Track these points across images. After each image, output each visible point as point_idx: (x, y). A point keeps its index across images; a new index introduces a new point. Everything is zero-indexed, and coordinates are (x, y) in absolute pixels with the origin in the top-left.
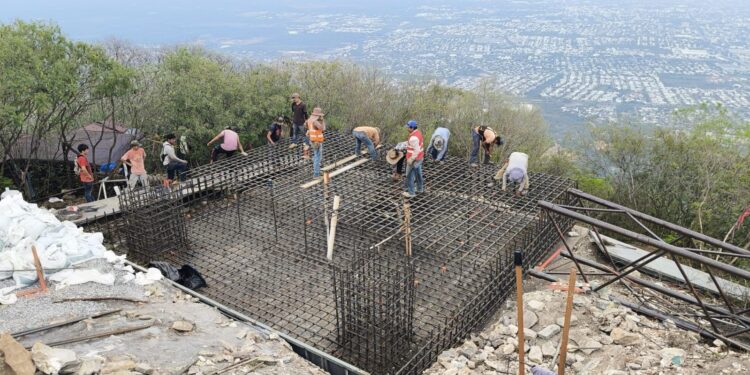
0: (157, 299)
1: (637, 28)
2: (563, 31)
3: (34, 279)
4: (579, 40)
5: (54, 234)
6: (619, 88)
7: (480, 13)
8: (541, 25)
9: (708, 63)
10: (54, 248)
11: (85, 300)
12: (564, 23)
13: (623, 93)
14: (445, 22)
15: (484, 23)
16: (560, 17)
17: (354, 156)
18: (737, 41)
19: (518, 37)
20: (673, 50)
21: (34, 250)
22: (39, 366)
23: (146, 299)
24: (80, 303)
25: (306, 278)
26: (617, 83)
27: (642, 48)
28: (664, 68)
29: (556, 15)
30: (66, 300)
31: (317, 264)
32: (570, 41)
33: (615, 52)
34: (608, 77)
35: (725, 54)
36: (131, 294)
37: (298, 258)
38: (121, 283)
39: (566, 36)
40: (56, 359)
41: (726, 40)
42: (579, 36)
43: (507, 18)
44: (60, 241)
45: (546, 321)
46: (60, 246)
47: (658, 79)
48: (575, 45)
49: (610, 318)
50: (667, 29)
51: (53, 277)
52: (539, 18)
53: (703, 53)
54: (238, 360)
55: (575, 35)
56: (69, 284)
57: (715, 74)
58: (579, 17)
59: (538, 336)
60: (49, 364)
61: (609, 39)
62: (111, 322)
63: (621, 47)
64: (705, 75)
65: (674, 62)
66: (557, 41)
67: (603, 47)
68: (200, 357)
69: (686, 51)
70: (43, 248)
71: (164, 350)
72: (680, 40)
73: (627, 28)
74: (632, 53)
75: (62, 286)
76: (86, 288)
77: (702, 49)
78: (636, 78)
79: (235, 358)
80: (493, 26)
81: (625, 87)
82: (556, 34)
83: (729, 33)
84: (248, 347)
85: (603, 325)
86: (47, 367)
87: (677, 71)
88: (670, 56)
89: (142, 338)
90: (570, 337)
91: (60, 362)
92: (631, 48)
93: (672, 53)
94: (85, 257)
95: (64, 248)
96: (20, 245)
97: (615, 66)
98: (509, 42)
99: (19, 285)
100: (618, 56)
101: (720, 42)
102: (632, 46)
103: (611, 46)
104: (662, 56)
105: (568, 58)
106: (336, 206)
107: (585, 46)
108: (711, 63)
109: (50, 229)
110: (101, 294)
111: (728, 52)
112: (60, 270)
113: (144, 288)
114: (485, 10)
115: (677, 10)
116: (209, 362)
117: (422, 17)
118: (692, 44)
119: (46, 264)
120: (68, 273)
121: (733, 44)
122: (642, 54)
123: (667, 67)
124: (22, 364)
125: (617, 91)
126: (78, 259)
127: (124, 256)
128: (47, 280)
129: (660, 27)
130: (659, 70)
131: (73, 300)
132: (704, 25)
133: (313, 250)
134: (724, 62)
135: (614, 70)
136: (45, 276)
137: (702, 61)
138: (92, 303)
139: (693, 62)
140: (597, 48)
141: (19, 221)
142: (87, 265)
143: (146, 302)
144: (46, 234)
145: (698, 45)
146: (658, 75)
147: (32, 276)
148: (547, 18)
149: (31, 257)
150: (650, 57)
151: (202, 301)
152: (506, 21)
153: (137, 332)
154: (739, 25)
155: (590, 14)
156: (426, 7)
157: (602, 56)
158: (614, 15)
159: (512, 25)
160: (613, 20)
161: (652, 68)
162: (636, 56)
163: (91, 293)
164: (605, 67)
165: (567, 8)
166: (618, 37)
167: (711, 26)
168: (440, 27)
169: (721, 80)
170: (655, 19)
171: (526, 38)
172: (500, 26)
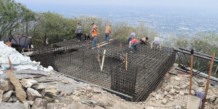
0: (53, 76)
1: (170, 21)
2: (149, 21)
3: (9, 67)
4: (154, 24)
5: (16, 54)
6: (165, 38)
7: (127, 16)
8: (143, 19)
9: (189, 31)
11: (28, 74)
12: (150, 19)
13: (166, 39)
14: (117, 18)
15: (128, 18)
16: (149, 18)
18: (196, 25)
19: (137, 23)
21: (9, 58)
22: (23, 84)
23: (49, 75)
24: (27, 75)
25: (96, 76)
26: (164, 36)
27: (171, 27)
28: (177, 32)
29: (148, 17)
30: (21, 73)
31: (98, 72)
32: (151, 24)
33: (164, 28)
34: (162, 34)
35: (193, 29)
36: (43, 73)
37: (91, 70)
38: (39, 70)
39: (150, 23)
40: (30, 82)
41: (194, 25)
42: (154, 23)
43: (134, 17)
44: (18, 56)
45: (182, 84)
46: (17, 58)
47: (175, 35)
48: (153, 25)
49: (204, 82)
50: (178, 22)
51: (15, 67)
52: (143, 18)
53: (187, 29)
54: (87, 91)
55: (152, 23)
56: (22, 69)
57: (191, 34)
58: (154, 18)
59: (180, 88)
60: (27, 83)
61: (162, 24)
62: (40, 79)
63: (165, 26)
64: (188, 35)
65: (179, 31)
66: (148, 24)
67: (160, 26)
68: (75, 90)
69: (183, 28)
70: (12, 58)
71: (62, 88)
72: (181, 25)
73: (167, 21)
74: (168, 28)
75: (19, 70)
76: (27, 71)
77: (187, 27)
78: (169, 35)
79: (86, 91)
80: (130, 19)
81: (166, 37)
82: (147, 22)
83: (194, 23)
84: (89, 88)
85: (201, 84)
86: (26, 85)
87: (180, 33)
88: (179, 29)
89: (53, 84)
91: (31, 83)
92: (168, 27)
93: (179, 28)
94: (26, 62)
95: (19, 58)
96: (4, 56)
97: (163, 31)
98: (135, 24)
99: (4, 69)
100: (165, 29)
101: (192, 26)
102: (168, 26)
103: (162, 26)
104: (176, 29)
105: (151, 29)
106: (104, 53)
107: (155, 26)
108: (190, 31)
109: (14, 52)
110: (33, 73)
111: (194, 28)
112: (18, 65)
113: (48, 72)
114: (128, 15)
115: (181, 17)
116: (78, 91)
117: (110, 16)
118: (184, 26)
119: (13, 63)
120: (20, 66)
121: (196, 26)
122: (171, 28)
123: (178, 32)
124: (17, 83)
125: (164, 38)
126: (24, 62)
127: (39, 63)
129: (176, 21)
130: (176, 33)
131: (24, 74)
132: (188, 21)
133: (96, 68)
134: (193, 31)
135: (163, 32)
136: (13, 67)
137: (187, 31)
138: (30, 75)
139: (185, 31)
140: (159, 26)
141: (3, 49)
142: (27, 64)
143: (49, 76)
144: (12, 54)
145: (186, 26)
146: (175, 34)
147: (8, 66)
148: (145, 18)
149: (8, 60)
150: (173, 29)
151: (67, 77)
152: (134, 18)
153: (50, 83)
154: (197, 21)
155: (157, 17)
156: (111, 13)
157: (160, 29)
158: (163, 17)
159: (135, 19)
160: (163, 19)
161: (174, 32)
162: (169, 29)
163: (30, 72)
164: (161, 32)
165: (151, 15)
166: (164, 24)
167: (189, 21)
168: (115, 19)
169: (192, 36)
170: (175, 19)
171: (139, 23)
172: (132, 19)
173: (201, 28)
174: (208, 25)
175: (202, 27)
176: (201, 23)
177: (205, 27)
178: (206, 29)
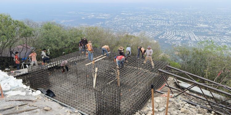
0: (39, 100)
1: (187, 18)
2: (165, 19)
4: (170, 21)
5: (7, 80)
6: (182, 36)
7: (140, 13)
8: (158, 17)
9: (208, 28)
10: (6, 84)
11: (16, 100)
13: (183, 37)
14: (129, 16)
15: (141, 16)
16: (164, 15)
17: (102, 56)
18: (216, 22)
19: (152, 20)
20: (198, 25)
23: (36, 100)
24: (15, 102)
25: (87, 94)
26: (181, 34)
27: (188, 24)
28: (195, 30)
30: (10, 101)
31: (90, 89)
32: (167, 22)
34: (178, 32)
35: (213, 26)
36: (31, 99)
37: (84, 87)
38: (28, 95)
39: (166, 20)
41: (213, 22)
42: (170, 20)
44: (9, 82)
45: (161, 106)
47: (193, 33)
48: (168, 23)
49: (180, 105)
51: (6, 93)
52: (158, 15)
53: (206, 26)
55: (169, 20)
56: (11, 95)
57: (210, 32)
58: (170, 15)
59: (158, 111)
61: (179, 21)
62: (24, 108)
63: (182, 24)
64: (207, 32)
65: (198, 28)
66: (163, 22)
67: (177, 24)
69: (201, 25)
70: (3, 84)
72: (199, 22)
73: (184, 18)
76: (16, 97)
77: (206, 24)
78: (187, 33)
80: (144, 17)
81: (184, 36)
82: (163, 20)
83: (214, 20)
85: (178, 107)
87: (199, 31)
88: (197, 27)
89: (34, 112)
90: (168, 111)
92: (185, 24)
93: (197, 26)
94: (16, 87)
95: (10, 84)
98: (149, 22)
101: (211, 23)
102: (186, 23)
103: (179, 23)
105: (167, 27)
106: (96, 71)
107: (172, 23)
108: (209, 28)
110: (21, 99)
111: (214, 25)
112: (8, 91)
113: (35, 97)
114: (142, 12)
115: (199, 13)
117: (122, 14)
118: (203, 23)
119: (4, 89)
120: (11, 92)
122: (188, 26)
123: (196, 30)
125: (181, 36)
126: (14, 87)
127: (29, 87)
128: (4, 94)
129: (194, 18)
130: (194, 31)
131: (12, 101)
132: (207, 17)
133: (89, 85)
134: (212, 28)
135: (180, 30)
137: (206, 28)
138: (18, 101)
139: (204, 28)
140: (175, 24)
142: (17, 90)
144: (4, 80)
146: (193, 32)
148: (160, 15)
150: (191, 27)
151: (53, 101)
152: (148, 16)
153: (33, 111)
154: (217, 17)
155: (173, 14)
156: (124, 11)
157: (177, 26)
158: (180, 14)
159: (150, 17)
160: (180, 16)
161: (192, 30)
162: (187, 26)
163: (18, 98)
164: (178, 30)
165: (166, 12)
166: (181, 21)
167: (209, 17)
168: (128, 17)
169: (212, 34)
170: (192, 15)
171: (154, 21)
172: (146, 17)
173: (221, 25)
174: (229, 21)
175: (223, 23)
176: (222, 19)
177: (226, 24)
178: (227, 26)
